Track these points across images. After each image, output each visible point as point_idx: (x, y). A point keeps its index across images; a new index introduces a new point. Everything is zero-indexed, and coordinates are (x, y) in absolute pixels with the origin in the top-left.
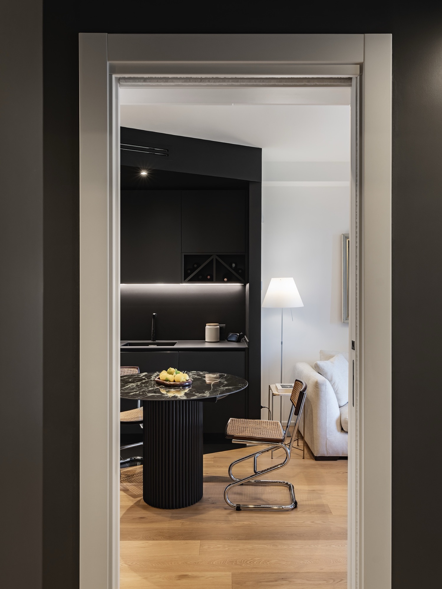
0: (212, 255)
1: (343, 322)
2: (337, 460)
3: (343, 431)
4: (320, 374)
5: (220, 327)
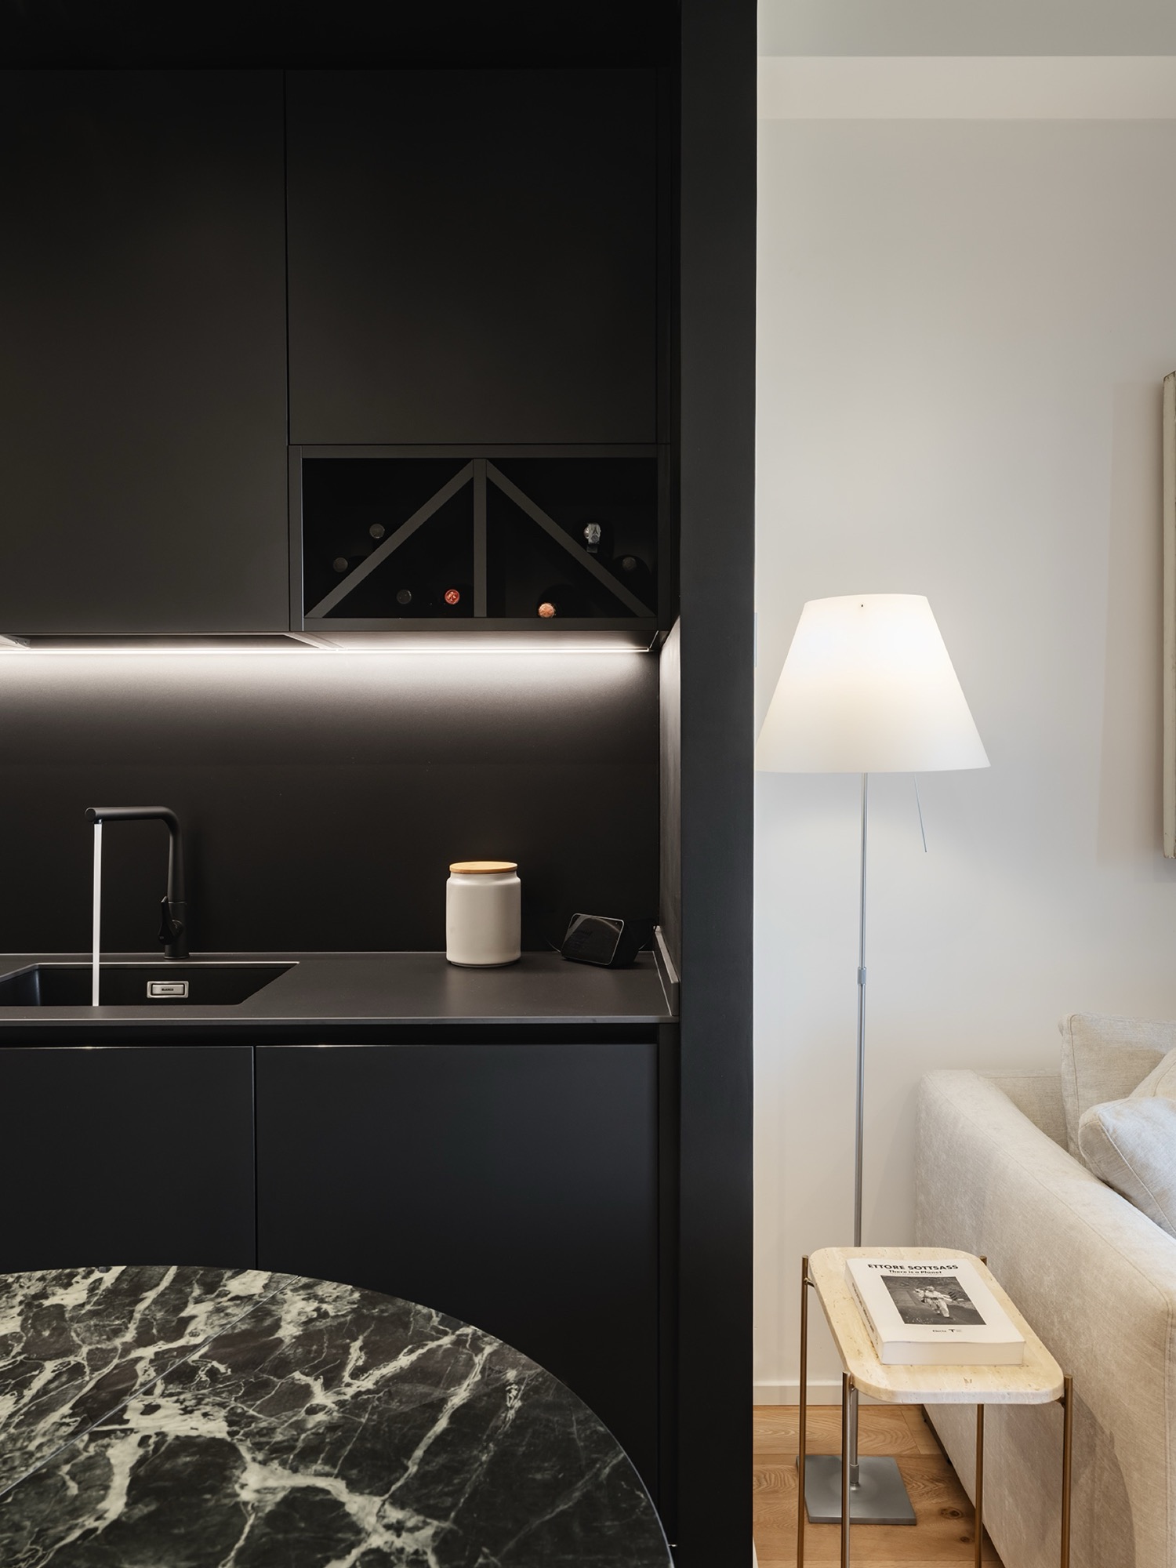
0: (469, 460)
5: (524, 884)
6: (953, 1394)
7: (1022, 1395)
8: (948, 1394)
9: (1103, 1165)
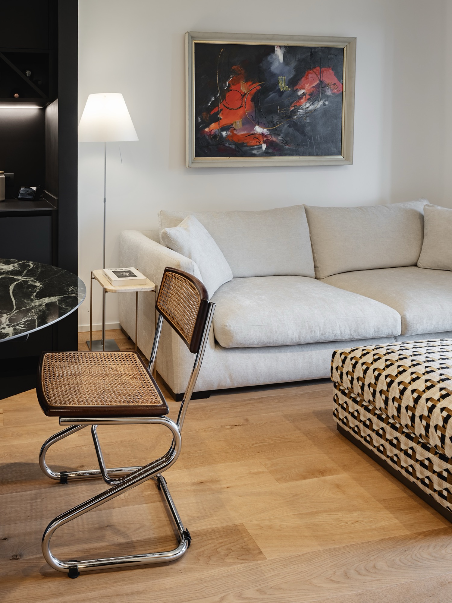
1: (187, 166)
2: (208, 397)
3: (217, 346)
4: (172, 249)
5: (5, 177)
6: (130, 290)
7: (146, 288)
8: (129, 290)
9: (167, 242)
